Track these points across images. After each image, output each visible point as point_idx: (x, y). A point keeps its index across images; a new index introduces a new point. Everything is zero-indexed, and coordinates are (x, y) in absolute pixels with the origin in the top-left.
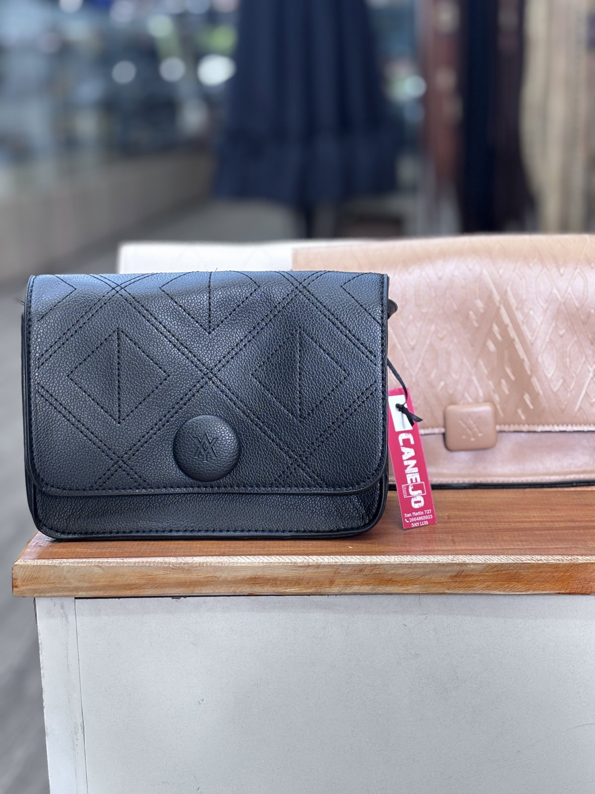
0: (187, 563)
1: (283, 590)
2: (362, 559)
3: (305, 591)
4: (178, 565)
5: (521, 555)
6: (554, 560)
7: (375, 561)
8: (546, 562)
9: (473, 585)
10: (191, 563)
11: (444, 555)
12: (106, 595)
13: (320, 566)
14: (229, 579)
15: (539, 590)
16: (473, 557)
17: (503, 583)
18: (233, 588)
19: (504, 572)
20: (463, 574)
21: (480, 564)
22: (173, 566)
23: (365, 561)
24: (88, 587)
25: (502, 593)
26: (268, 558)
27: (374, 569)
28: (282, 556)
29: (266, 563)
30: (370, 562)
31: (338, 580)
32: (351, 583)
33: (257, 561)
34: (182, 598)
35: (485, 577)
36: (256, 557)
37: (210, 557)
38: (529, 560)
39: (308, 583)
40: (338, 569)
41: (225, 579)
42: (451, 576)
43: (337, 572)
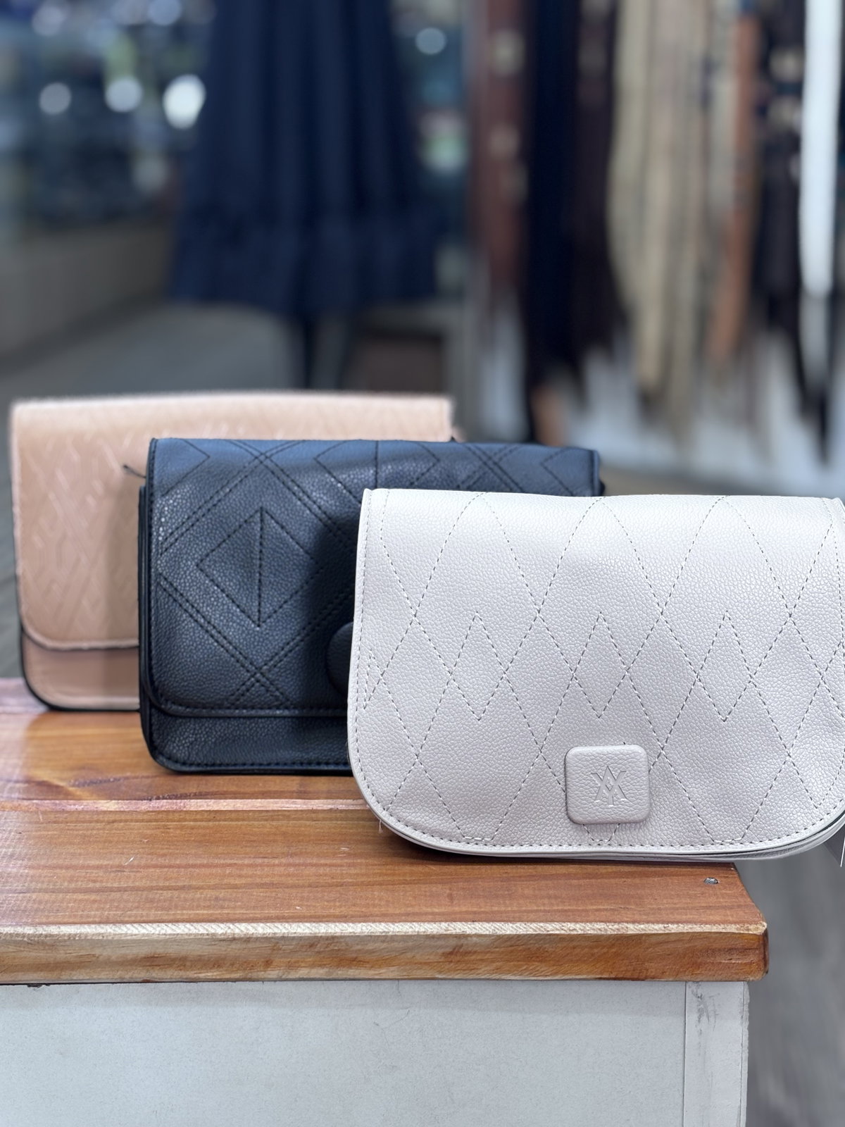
0: (51, 936)
1: (196, 975)
2: (313, 929)
3: (227, 976)
4: (36, 939)
5: (546, 921)
6: (594, 929)
7: (333, 931)
8: (582, 932)
9: (475, 966)
10: (57, 935)
11: (435, 921)
13: (252, 940)
14: (114, 958)
15: (571, 973)
16: (477, 925)
17: (520, 963)
18: (118, 973)
19: (521, 948)
20: (461, 950)
21: (485, 936)
22: (29, 939)
23: (317, 931)
25: (517, 978)
26: (174, 927)
27: (331, 944)
28: (195, 924)
29: (170, 935)
30: (326, 933)
31: (276, 960)
32: (297, 965)
33: (157, 932)
34: (43, 986)
35: (495, 955)
36: (155, 925)
37: (86, 926)
38: (557, 929)
39: (232, 965)
40: (277, 943)
41: (109, 959)
42: (443, 953)
43: (275, 948)
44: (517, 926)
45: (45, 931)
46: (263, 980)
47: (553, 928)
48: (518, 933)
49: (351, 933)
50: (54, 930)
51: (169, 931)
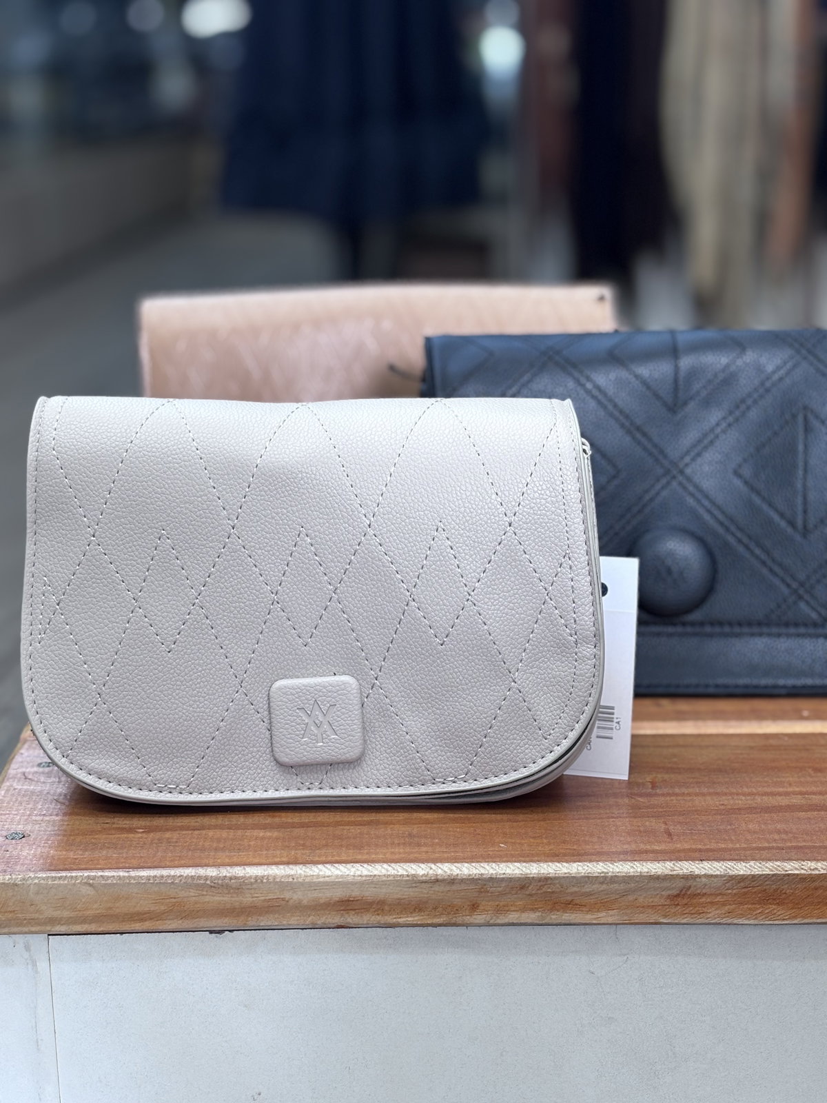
0: (236, 878)
1: (395, 920)
2: (524, 869)
3: (429, 921)
4: (220, 882)
5: (784, 860)
7: (546, 872)
9: (705, 910)
10: (242, 877)
11: (659, 861)
12: (101, 929)
13: (457, 881)
14: (305, 902)
15: (812, 917)
16: (706, 864)
17: (754, 906)
18: (310, 918)
19: (755, 890)
20: (689, 893)
21: (716, 876)
22: (212, 882)
23: (528, 871)
24: (71, 917)
25: (752, 922)
27: (543, 886)
28: (393, 865)
29: (366, 876)
30: (538, 874)
31: (483, 903)
32: (507, 909)
33: (352, 874)
34: (227, 932)
35: (725, 897)
36: (349, 866)
37: (274, 867)
38: (796, 869)
39: (435, 908)
40: (485, 885)
41: (299, 903)
42: (669, 896)
43: (483, 890)
44: (750, 866)
45: (229, 873)
46: (467, 925)
47: (792, 867)
48: (752, 873)
49: (566, 873)
50: (239, 871)
51: (365, 873)
